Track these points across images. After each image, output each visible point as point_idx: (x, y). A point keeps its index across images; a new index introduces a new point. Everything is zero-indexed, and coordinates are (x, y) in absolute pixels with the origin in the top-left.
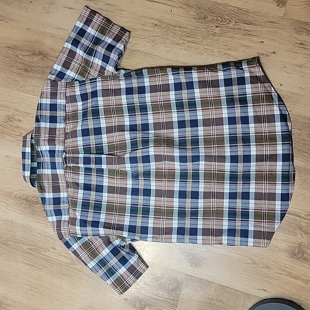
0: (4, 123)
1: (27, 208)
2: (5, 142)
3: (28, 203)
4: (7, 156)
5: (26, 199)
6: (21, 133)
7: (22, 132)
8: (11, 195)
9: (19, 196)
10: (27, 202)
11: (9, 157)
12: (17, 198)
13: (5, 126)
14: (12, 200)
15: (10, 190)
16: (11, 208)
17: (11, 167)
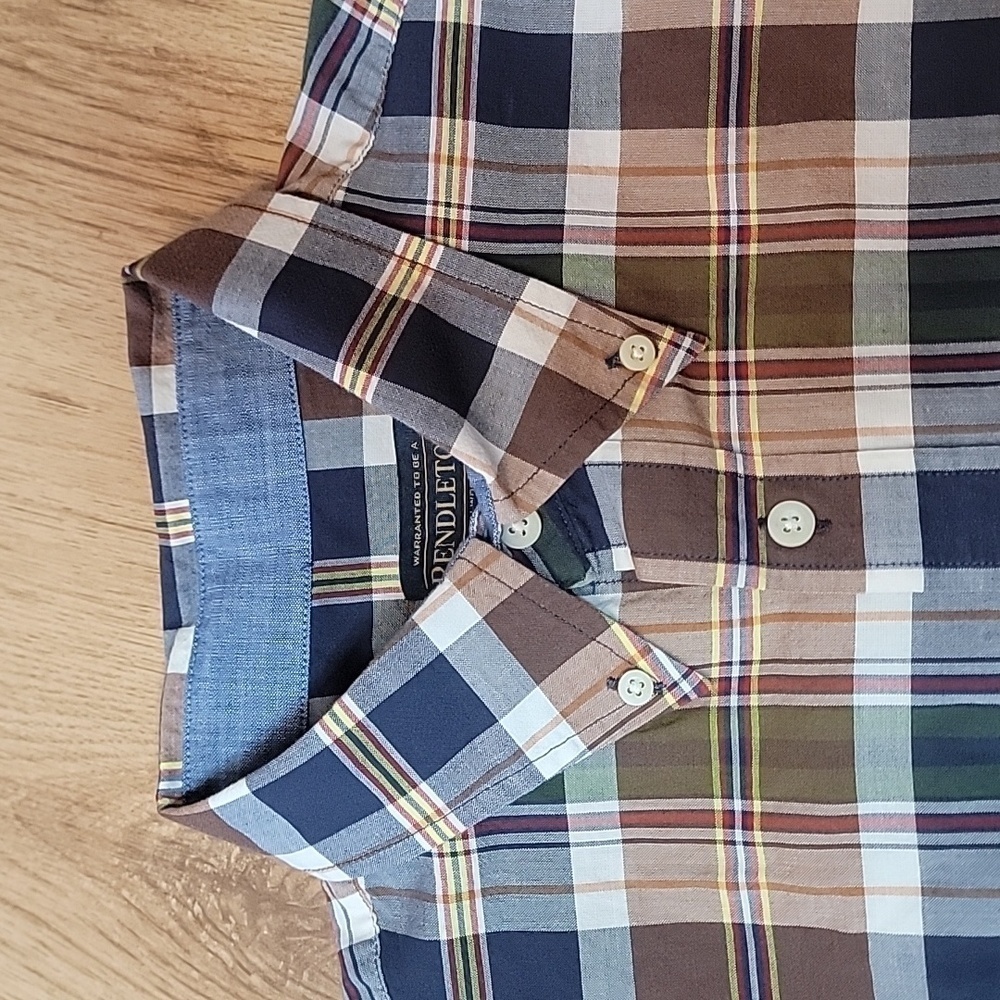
0: (22, 30)
1: (255, 979)
2: (29, 237)
3: (268, 925)
4: (51, 386)
5: (243, 879)
6: (203, 134)
7: (209, 119)
8: (84, 821)
9: (165, 841)
10: (255, 913)
11: (66, 401)
12: (148, 865)
13: (33, 63)
14: (87, 883)
15: (72, 768)
16: (89, 974)
17: (91, 510)
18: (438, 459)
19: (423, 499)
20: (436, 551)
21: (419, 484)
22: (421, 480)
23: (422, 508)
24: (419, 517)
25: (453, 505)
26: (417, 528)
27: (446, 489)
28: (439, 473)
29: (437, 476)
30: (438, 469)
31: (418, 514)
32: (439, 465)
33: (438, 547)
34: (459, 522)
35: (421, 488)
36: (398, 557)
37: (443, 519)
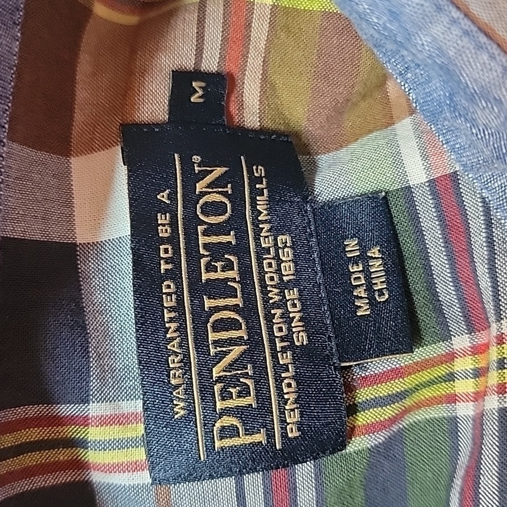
18: (204, 223)
19: (179, 293)
20: (217, 388)
21: (169, 266)
22: (174, 260)
23: (179, 307)
24: (173, 326)
25: (238, 301)
26: (174, 346)
27: (220, 275)
28: (206, 246)
29: (202, 251)
30: (202, 240)
31: (171, 320)
32: (206, 233)
33: (220, 379)
34: (254, 331)
35: (174, 274)
36: (140, 403)
37: (220, 326)
